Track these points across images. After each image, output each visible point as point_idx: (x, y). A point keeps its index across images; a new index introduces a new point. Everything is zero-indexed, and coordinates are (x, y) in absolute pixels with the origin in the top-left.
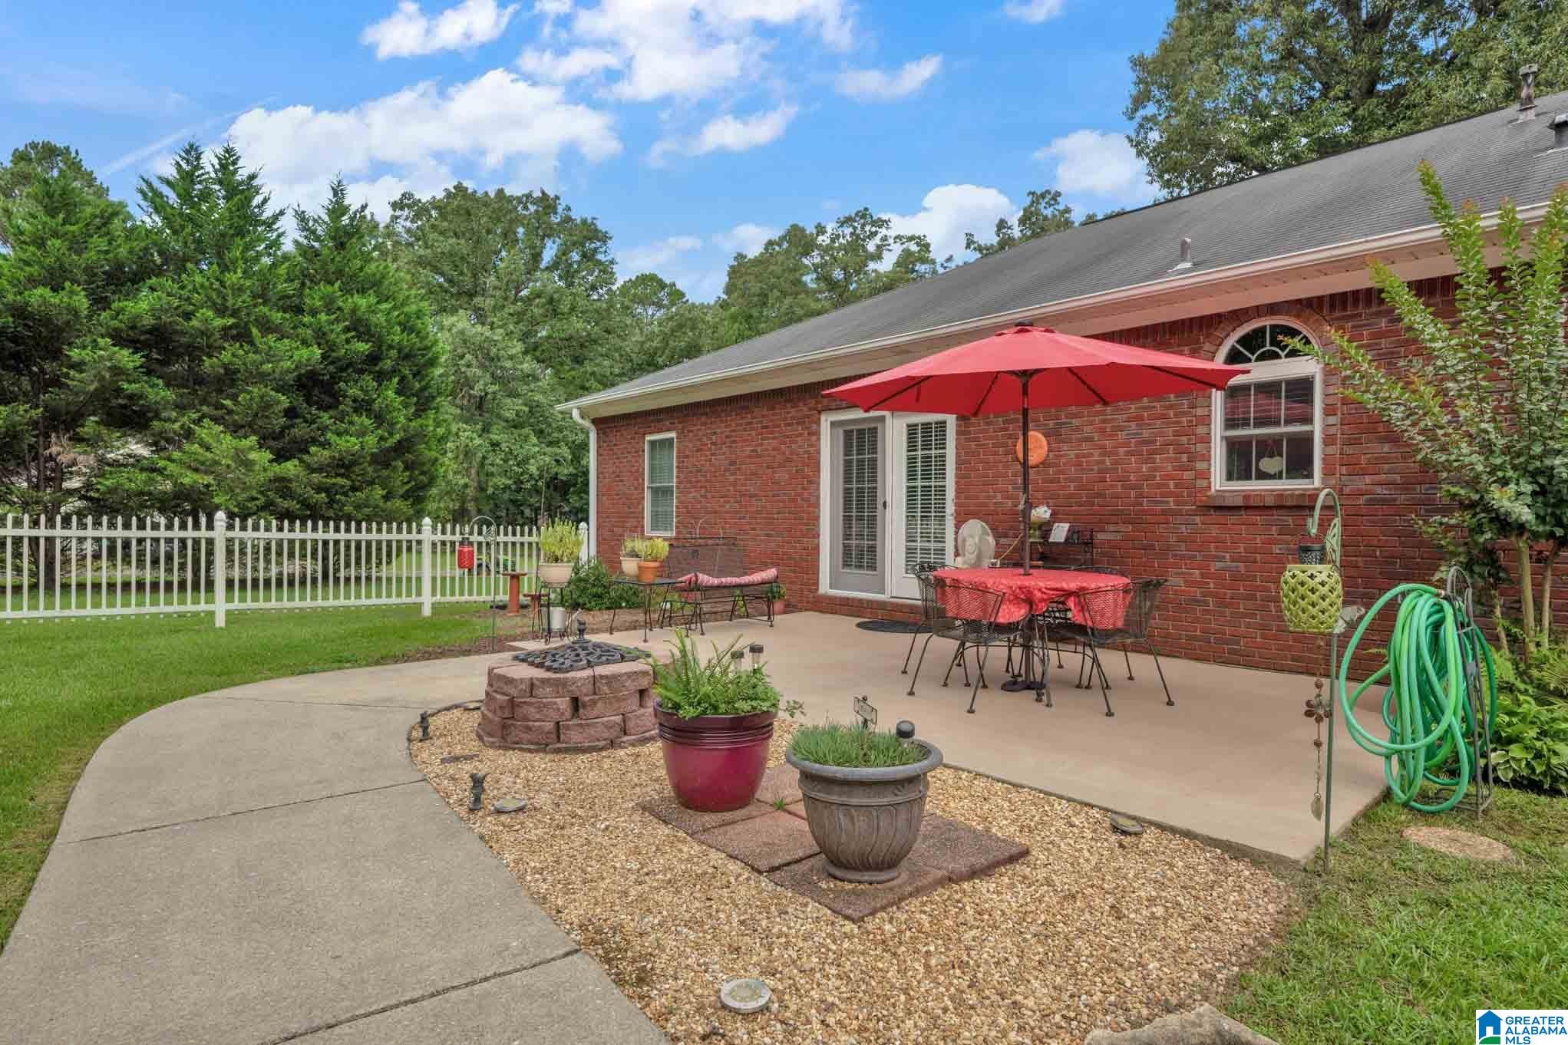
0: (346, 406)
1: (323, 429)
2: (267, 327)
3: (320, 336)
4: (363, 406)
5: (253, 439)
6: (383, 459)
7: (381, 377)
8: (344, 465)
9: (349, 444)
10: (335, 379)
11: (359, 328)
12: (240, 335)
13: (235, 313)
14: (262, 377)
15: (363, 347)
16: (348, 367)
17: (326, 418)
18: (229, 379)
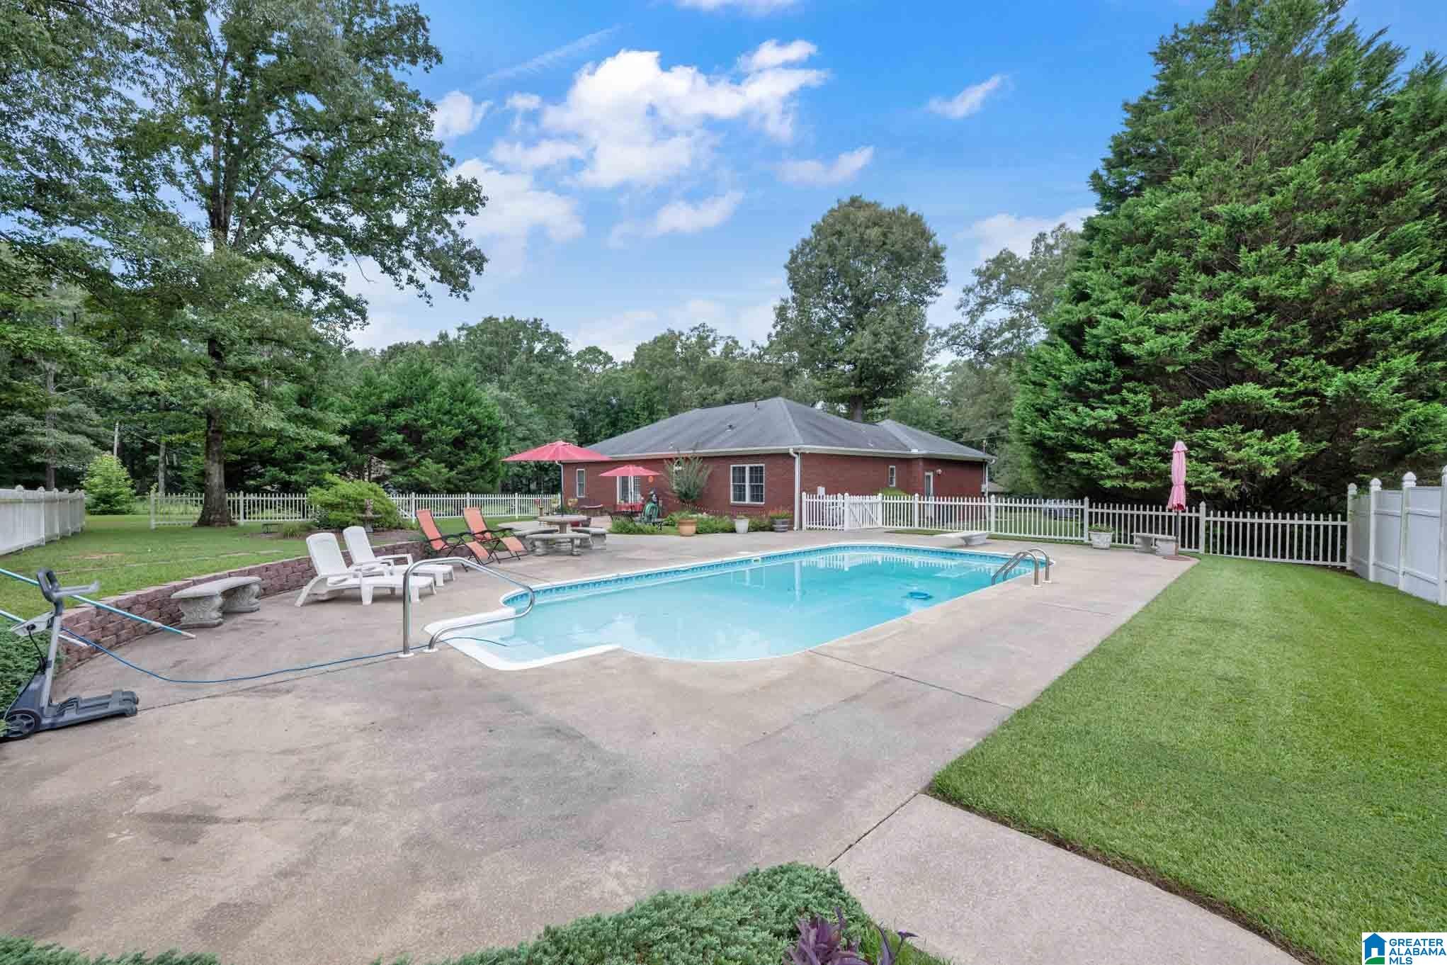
0: (469, 449)
1: (461, 459)
2: (442, 423)
3: (459, 425)
4: (474, 449)
5: (443, 465)
6: (482, 469)
7: (481, 438)
8: (469, 472)
9: (472, 463)
10: (464, 438)
11: (473, 420)
12: (433, 426)
13: (431, 418)
14: (441, 441)
15: (475, 427)
16: (468, 435)
17: (462, 454)
18: (431, 441)
